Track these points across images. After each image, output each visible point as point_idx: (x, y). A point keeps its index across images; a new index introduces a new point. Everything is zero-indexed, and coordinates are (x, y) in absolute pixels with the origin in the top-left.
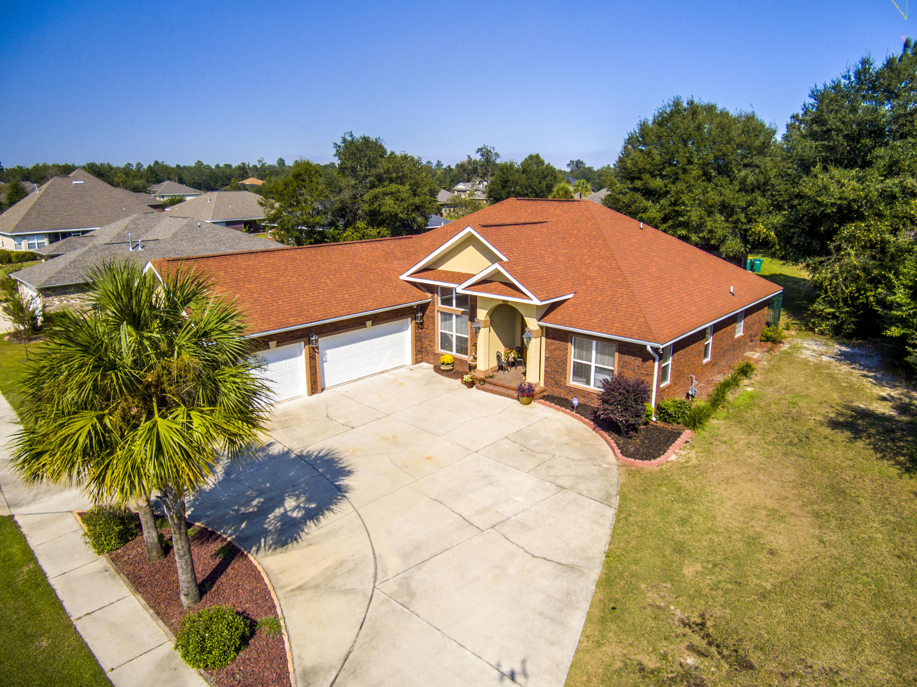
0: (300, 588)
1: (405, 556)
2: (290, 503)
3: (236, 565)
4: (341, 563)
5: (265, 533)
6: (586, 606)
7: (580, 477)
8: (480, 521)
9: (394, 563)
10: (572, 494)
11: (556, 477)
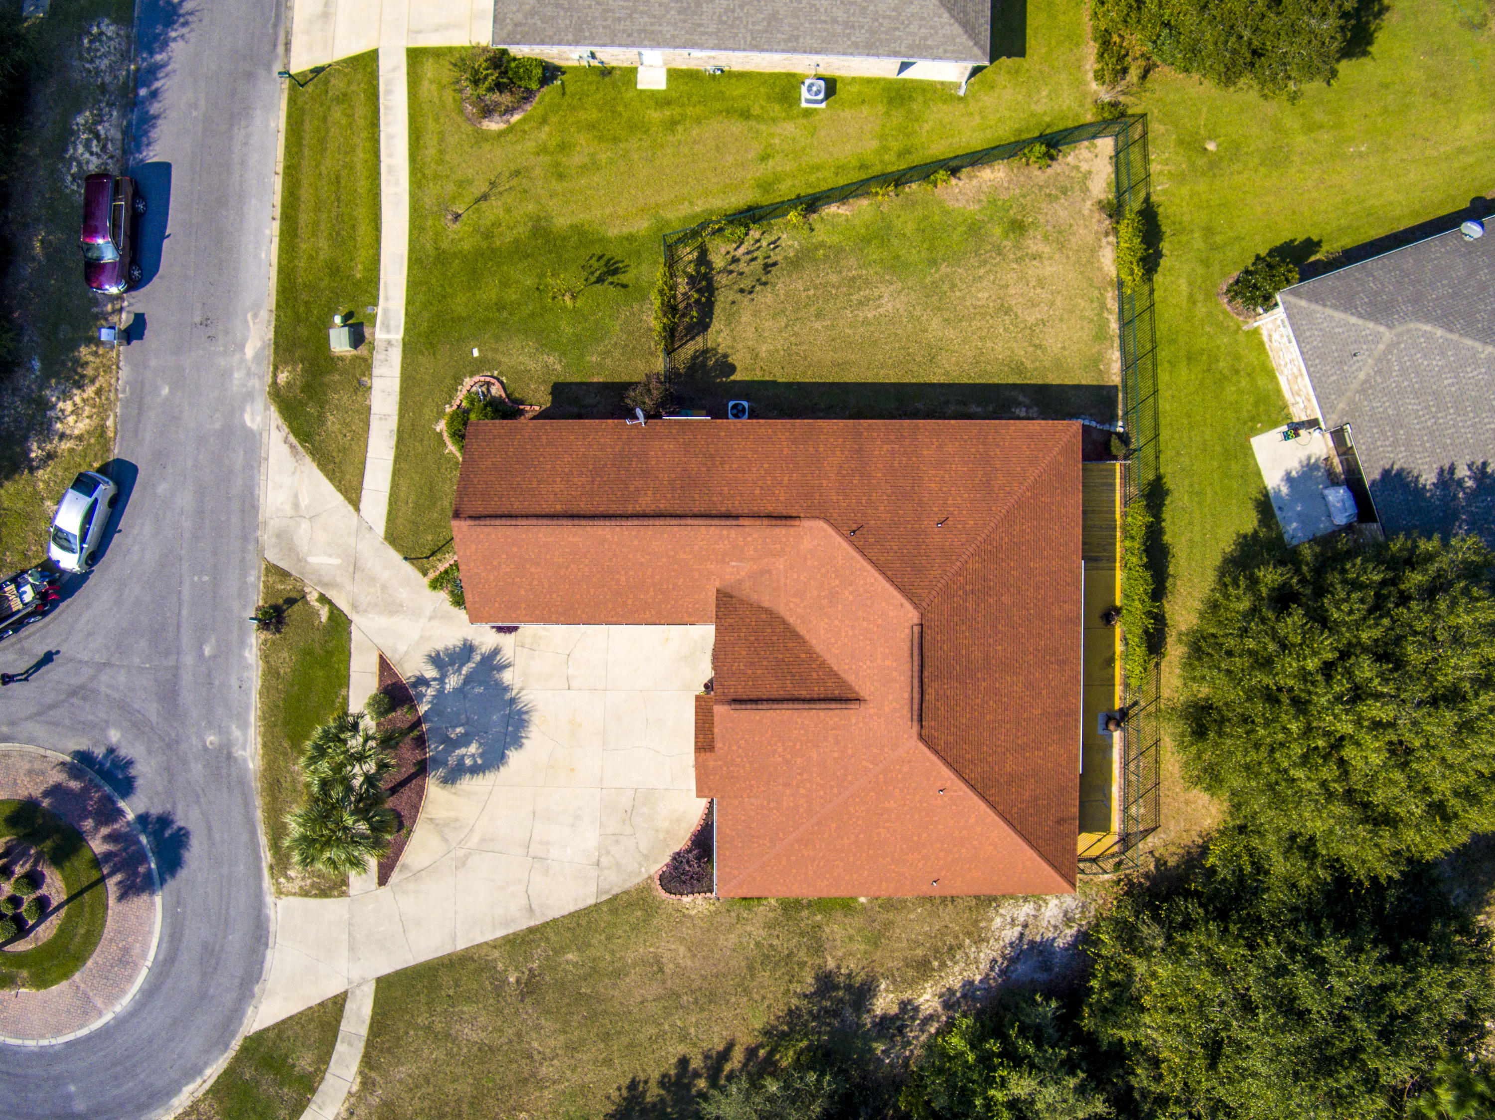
0: (431, 820)
1: (483, 840)
3: (419, 780)
4: (456, 819)
5: (445, 764)
6: (511, 931)
7: (618, 865)
8: (535, 849)
9: (475, 840)
10: (594, 873)
11: (608, 853)
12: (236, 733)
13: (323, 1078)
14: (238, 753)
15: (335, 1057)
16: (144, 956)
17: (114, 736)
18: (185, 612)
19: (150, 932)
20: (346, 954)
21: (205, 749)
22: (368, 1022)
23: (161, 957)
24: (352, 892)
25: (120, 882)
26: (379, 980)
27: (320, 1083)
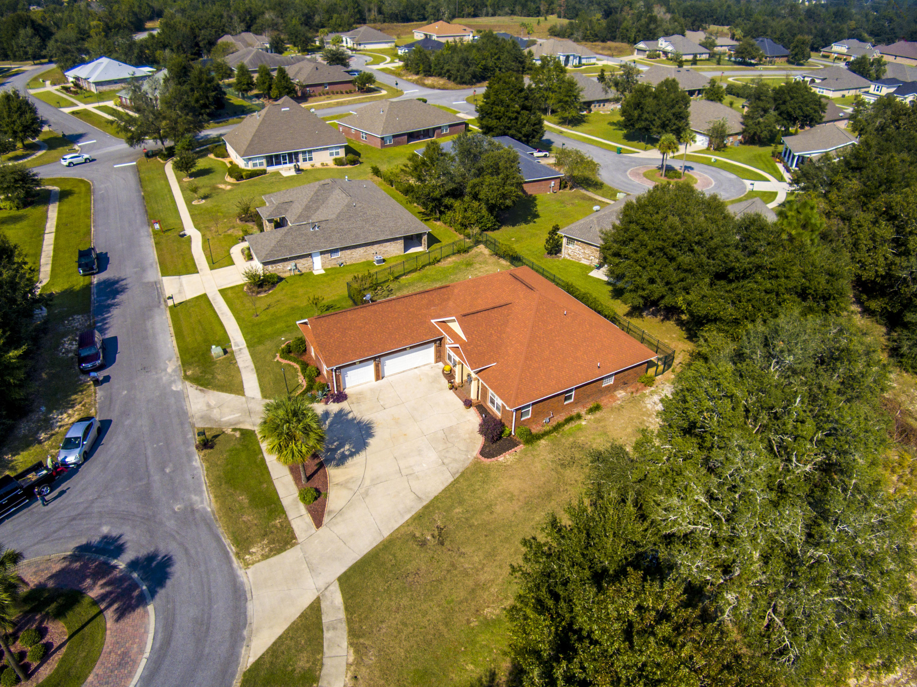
0: (337, 484)
1: (372, 480)
2: (347, 447)
3: (321, 471)
4: (352, 478)
5: (334, 459)
6: (413, 513)
7: (455, 460)
8: (404, 472)
9: (367, 482)
10: (445, 468)
11: (446, 457)
12: (195, 498)
13: (322, 664)
14: (198, 506)
15: (325, 644)
16: (141, 651)
17: (105, 530)
18: (150, 460)
19: (146, 632)
20: (309, 576)
21: (175, 513)
22: (342, 607)
23: (157, 645)
24: (300, 540)
25: (116, 609)
26: (340, 579)
27: (321, 670)
